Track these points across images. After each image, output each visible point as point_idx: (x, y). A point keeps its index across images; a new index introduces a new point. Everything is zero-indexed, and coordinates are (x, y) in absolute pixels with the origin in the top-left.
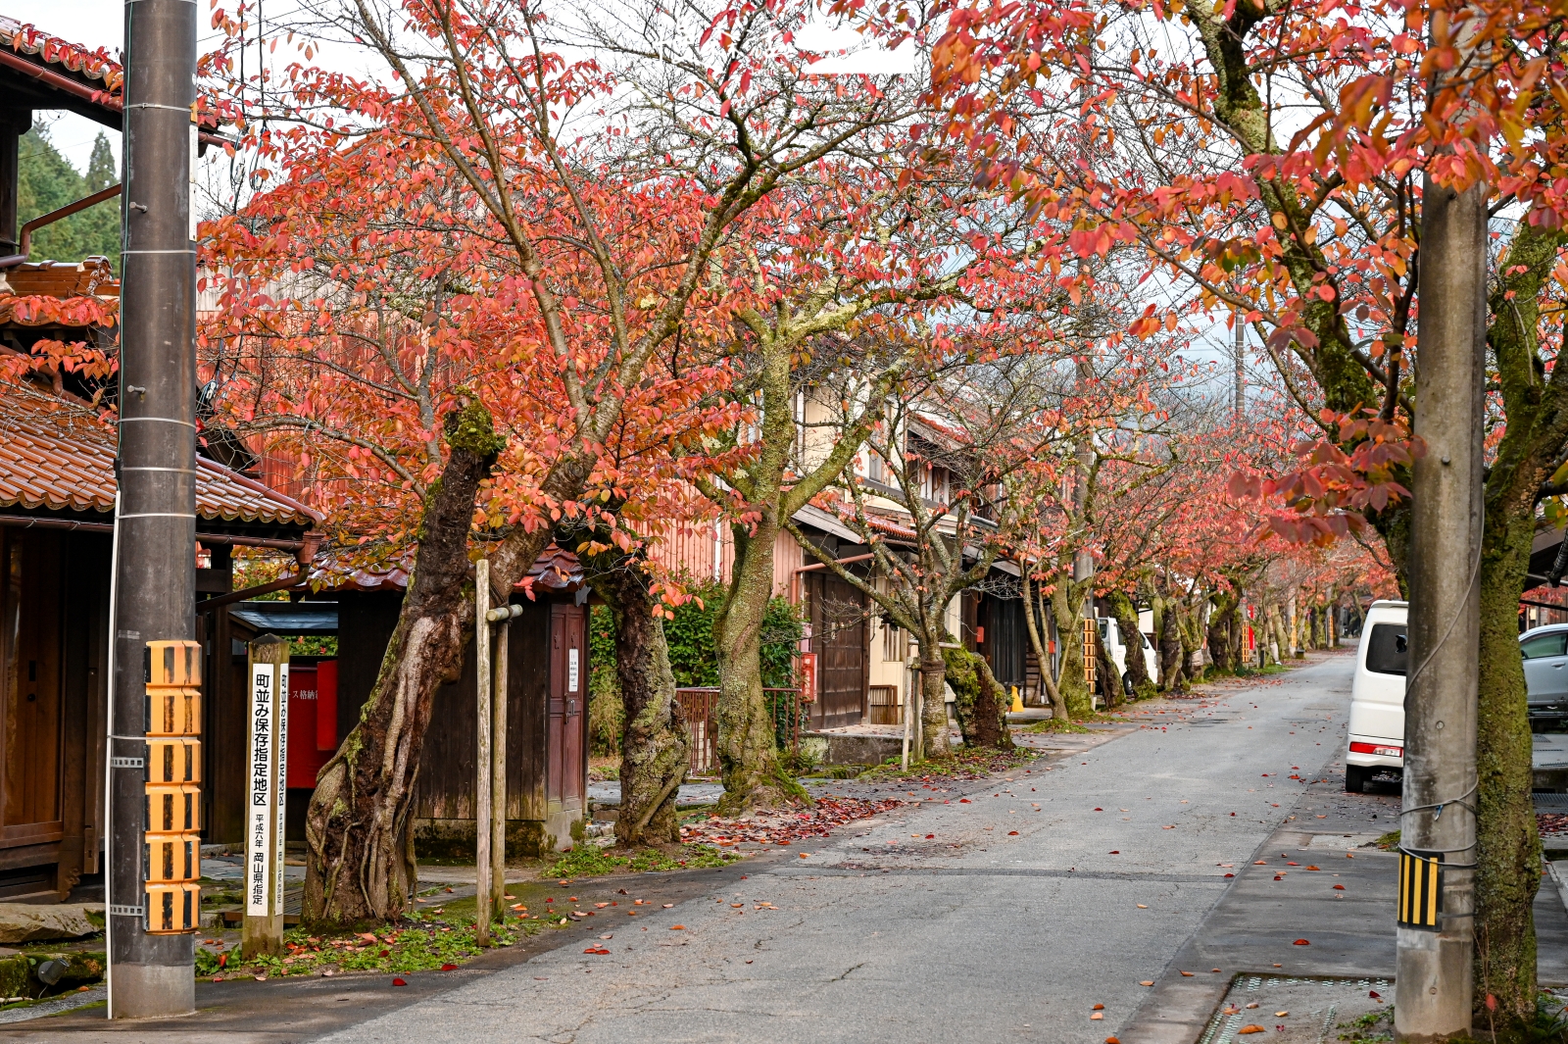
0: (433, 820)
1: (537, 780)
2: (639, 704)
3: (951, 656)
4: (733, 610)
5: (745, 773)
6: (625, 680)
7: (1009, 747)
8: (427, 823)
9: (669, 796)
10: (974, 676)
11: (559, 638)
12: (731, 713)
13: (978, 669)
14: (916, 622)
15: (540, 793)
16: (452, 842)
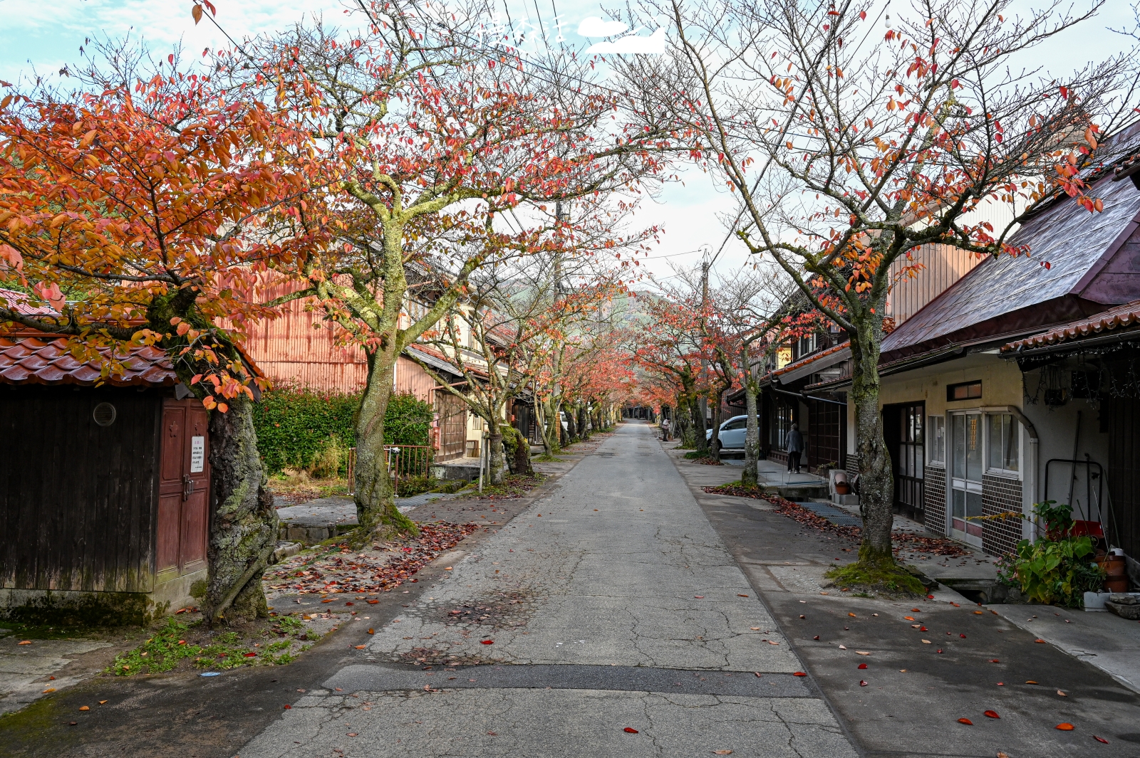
0: (49, 591)
1: (142, 556)
2: (227, 491)
3: (504, 430)
4: (365, 406)
5: (371, 515)
6: (214, 468)
7: (531, 474)
8: (44, 593)
9: (254, 577)
10: (515, 440)
11: (175, 427)
12: (363, 474)
13: (517, 436)
14: (487, 413)
15: (146, 567)
16: (66, 611)
